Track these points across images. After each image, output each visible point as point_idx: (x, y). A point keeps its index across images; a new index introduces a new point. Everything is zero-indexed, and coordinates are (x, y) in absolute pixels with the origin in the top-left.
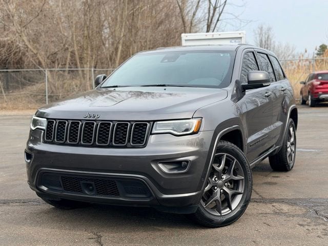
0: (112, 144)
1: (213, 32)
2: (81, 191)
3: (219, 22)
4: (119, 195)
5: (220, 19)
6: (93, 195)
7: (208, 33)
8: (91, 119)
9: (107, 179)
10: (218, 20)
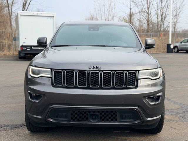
0: (114, 86)
1: (26, 11)
2: (87, 120)
3: (29, 6)
4: (116, 121)
5: (30, 4)
6: (97, 122)
7: (23, 12)
8: (95, 69)
9: (110, 111)
10: (29, 5)
